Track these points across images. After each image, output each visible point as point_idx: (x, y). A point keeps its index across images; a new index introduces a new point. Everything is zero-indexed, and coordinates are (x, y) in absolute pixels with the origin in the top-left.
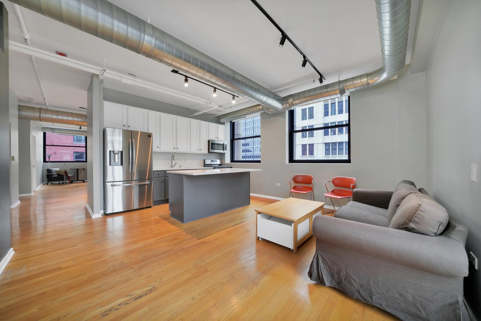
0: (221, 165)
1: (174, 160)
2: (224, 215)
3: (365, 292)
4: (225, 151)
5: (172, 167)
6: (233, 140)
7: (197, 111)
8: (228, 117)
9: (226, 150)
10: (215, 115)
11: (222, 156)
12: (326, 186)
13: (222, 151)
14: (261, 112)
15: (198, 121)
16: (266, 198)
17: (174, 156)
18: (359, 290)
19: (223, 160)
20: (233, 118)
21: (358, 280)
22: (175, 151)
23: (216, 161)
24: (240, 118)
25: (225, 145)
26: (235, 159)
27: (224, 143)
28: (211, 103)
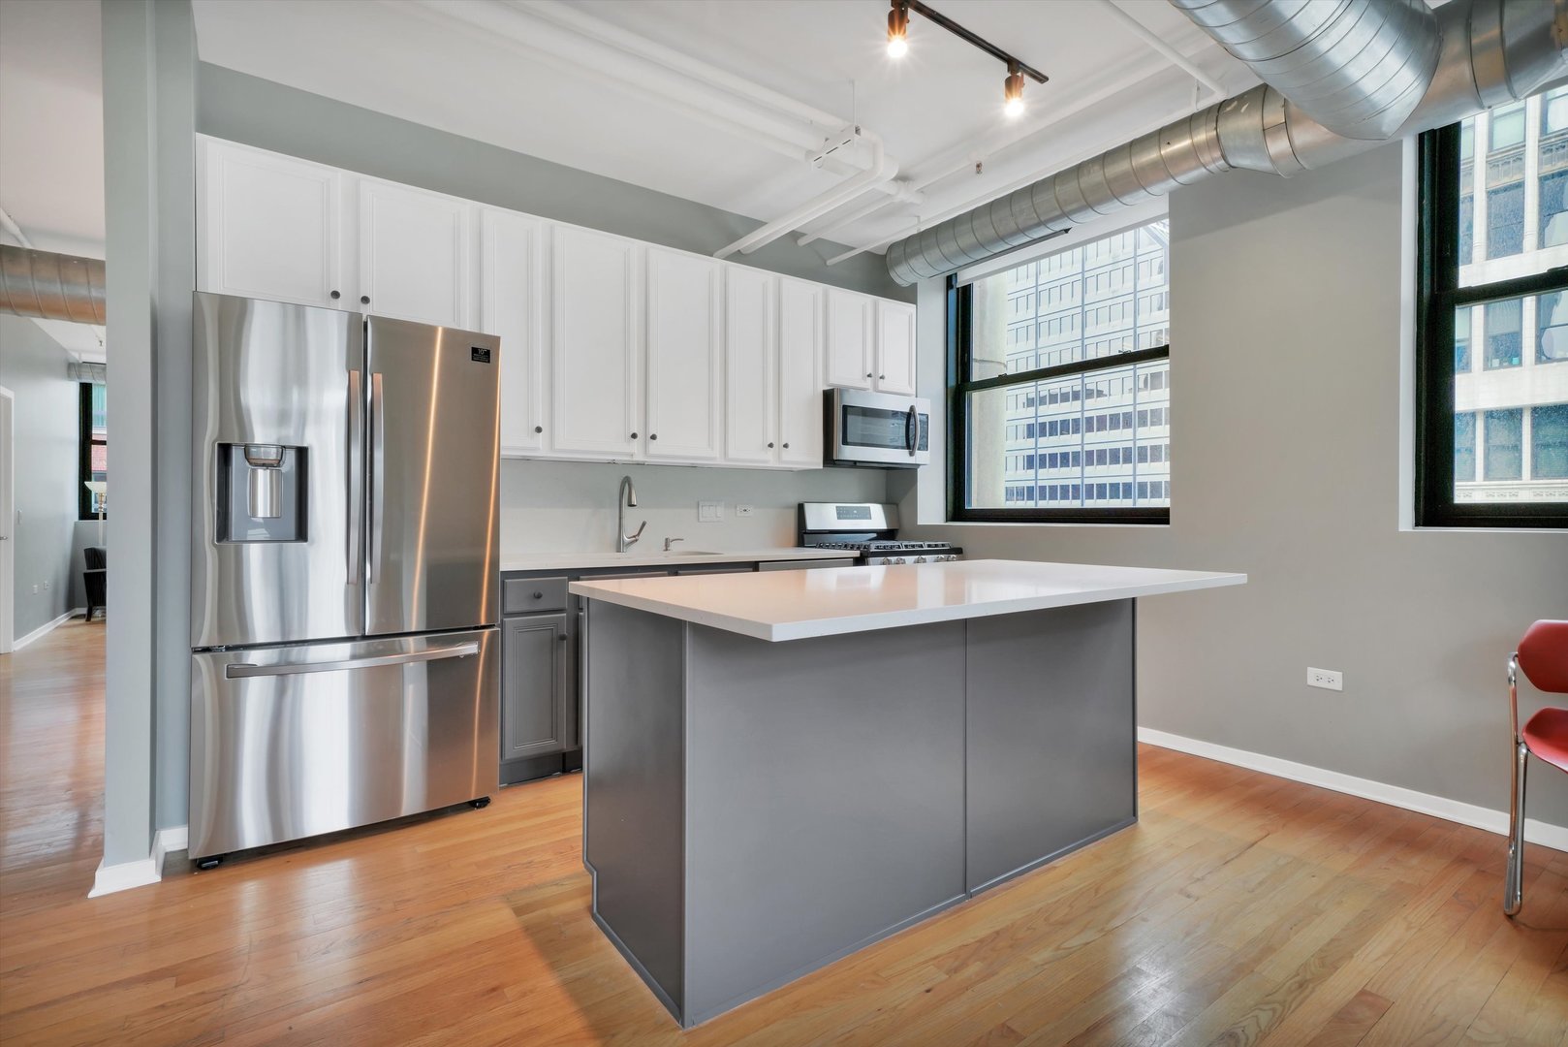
0: (895, 539)
1: (631, 505)
4: (920, 457)
5: (619, 546)
6: (960, 389)
7: (755, 224)
8: (934, 254)
9: (924, 447)
10: (853, 248)
11: (895, 484)
13: (899, 456)
15: (769, 276)
17: (633, 482)
19: (904, 509)
20: (964, 252)
22: (636, 452)
23: (866, 515)
24: (1029, 239)
25: (918, 417)
26: (970, 503)
27: (912, 408)
28: (859, 134)
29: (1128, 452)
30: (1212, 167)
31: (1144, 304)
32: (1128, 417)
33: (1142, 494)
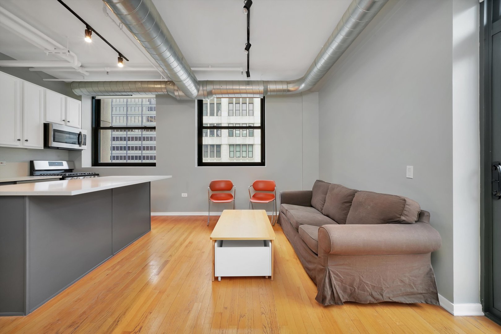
0: (72, 172)
2: (119, 260)
3: (376, 292)
4: (83, 147)
6: (96, 128)
9: (84, 144)
12: (249, 191)
13: (76, 147)
14: (156, 93)
15: (18, 80)
16: (167, 216)
18: (371, 292)
19: (76, 163)
20: (101, 92)
21: (370, 284)
23: (61, 164)
24: (121, 94)
25: (83, 135)
26: (100, 161)
27: (80, 132)
28: (69, 53)
29: (140, 147)
30: (165, 93)
31: (144, 108)
32: (140, 138)
33: (144, 159)
